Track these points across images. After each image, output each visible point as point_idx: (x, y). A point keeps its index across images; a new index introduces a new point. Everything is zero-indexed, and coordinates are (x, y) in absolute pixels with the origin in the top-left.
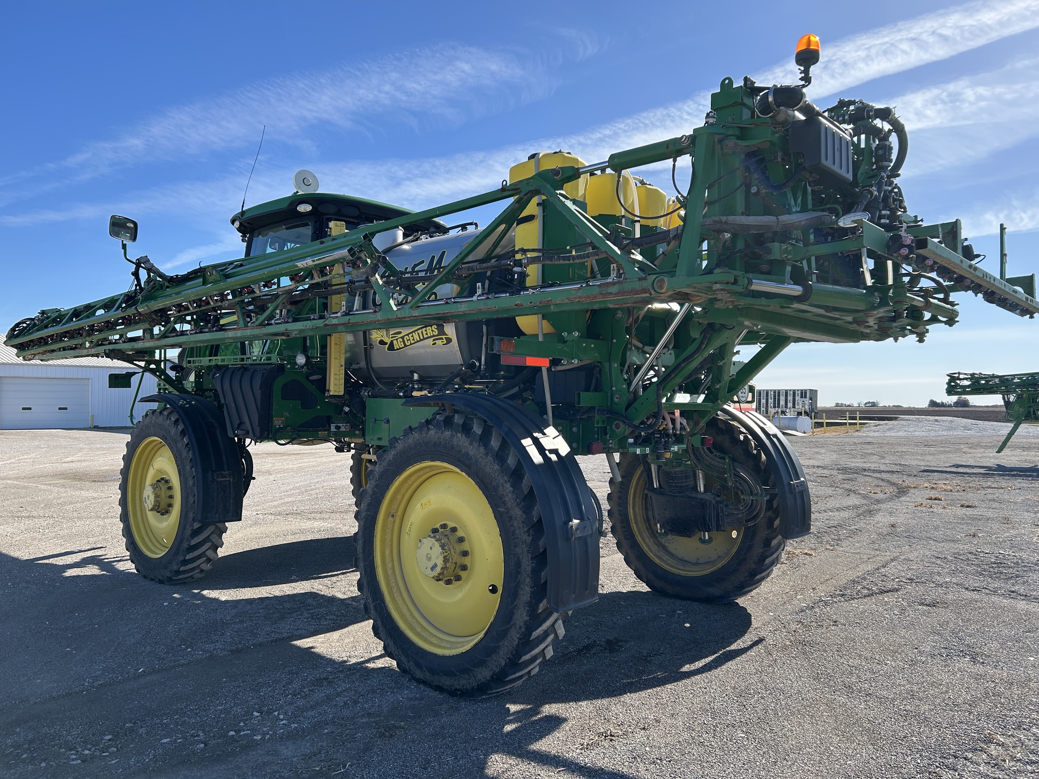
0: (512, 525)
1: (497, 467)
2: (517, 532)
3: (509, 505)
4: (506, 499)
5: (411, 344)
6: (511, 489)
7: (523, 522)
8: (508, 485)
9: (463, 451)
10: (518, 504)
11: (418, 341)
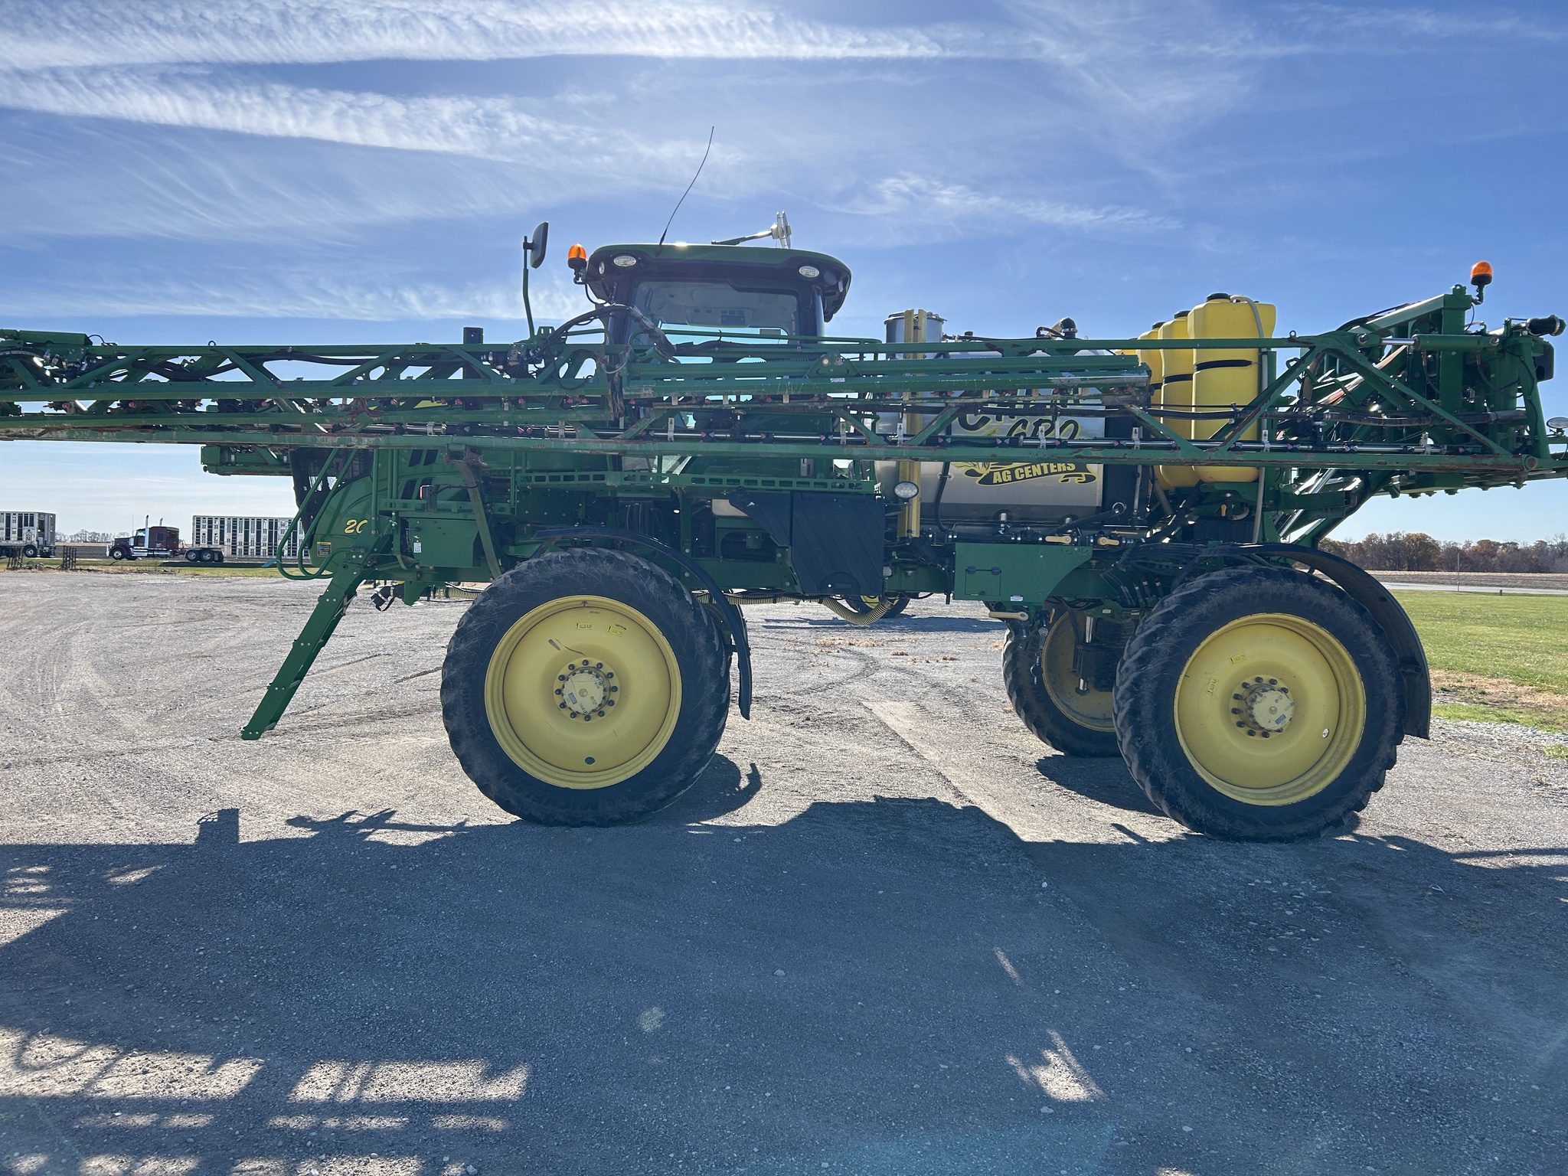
0: (1378, 669)
1: (1356, 616)
2: (1383, 674)
3: (1373, 650)
4: (1370, 645)
5: (1025, 478)
6: (1373, 636)
7: (1388, 665)
8: (1370, 632)
9: (1315, 602)
10: (1381, 649)
11: (1038, 476)
